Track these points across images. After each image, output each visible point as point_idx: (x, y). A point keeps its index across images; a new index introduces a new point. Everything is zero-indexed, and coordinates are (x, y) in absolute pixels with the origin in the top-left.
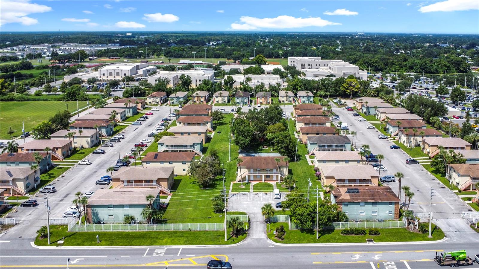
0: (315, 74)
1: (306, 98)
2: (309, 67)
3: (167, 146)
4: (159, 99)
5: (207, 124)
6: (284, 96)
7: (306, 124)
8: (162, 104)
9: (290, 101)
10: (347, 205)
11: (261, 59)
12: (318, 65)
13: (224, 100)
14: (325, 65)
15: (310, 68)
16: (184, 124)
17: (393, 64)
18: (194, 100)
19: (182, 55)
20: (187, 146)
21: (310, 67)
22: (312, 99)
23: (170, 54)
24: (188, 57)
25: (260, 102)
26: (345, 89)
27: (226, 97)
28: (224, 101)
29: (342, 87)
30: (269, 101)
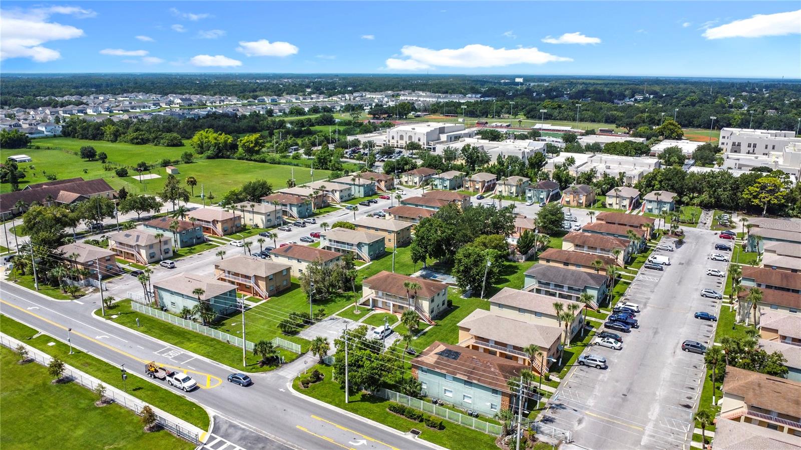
0: (739, 164)
1: (655, 204)
2: (749, 149)
3: (330, 241)
4: (418, 178)
6: (613, 196)
9: (624, 206)
10: (426, 372)
11: (670, 130)
12: (770, 147)
16: (395, 216)
18: (467, 186)
21: (751, 149)
22: (667, 208)
23: (532, 113)
27: (514, 185)
28: (511, 193)
29: (747, 192)
30: (581, 201)
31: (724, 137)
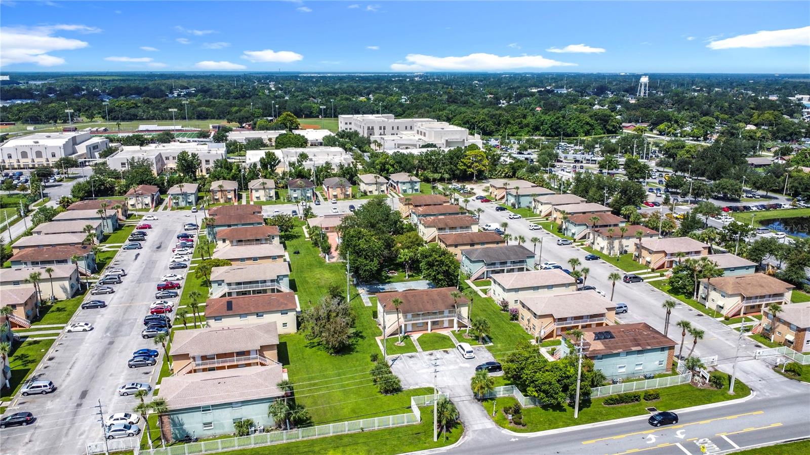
0: (398, 144)
1: (409, 185)
3: (229, 284)
4: (149, 198)
5: (273, 239)
6: (373, 184)
7: (440, 229)
8: (155, 207)
10: (602, 359)
11: (290, 120)
12: (395, 128)
13: (270, 194)
14: (406, 128)
15: (382, 133)
16: (231, 242)
17: (508, 123)
18: (216, 197)
19: (137, 116)
20: (265, 282)
21: (382, 131)
22: (417, 186)
23: (113, 114)
24: (148, 119)
25: (334, 195)
26: (465, 167)
27: (272, 189)
28: (270, 197)
29: (461, 164)
30: (348, 193)
31: (346, 123)
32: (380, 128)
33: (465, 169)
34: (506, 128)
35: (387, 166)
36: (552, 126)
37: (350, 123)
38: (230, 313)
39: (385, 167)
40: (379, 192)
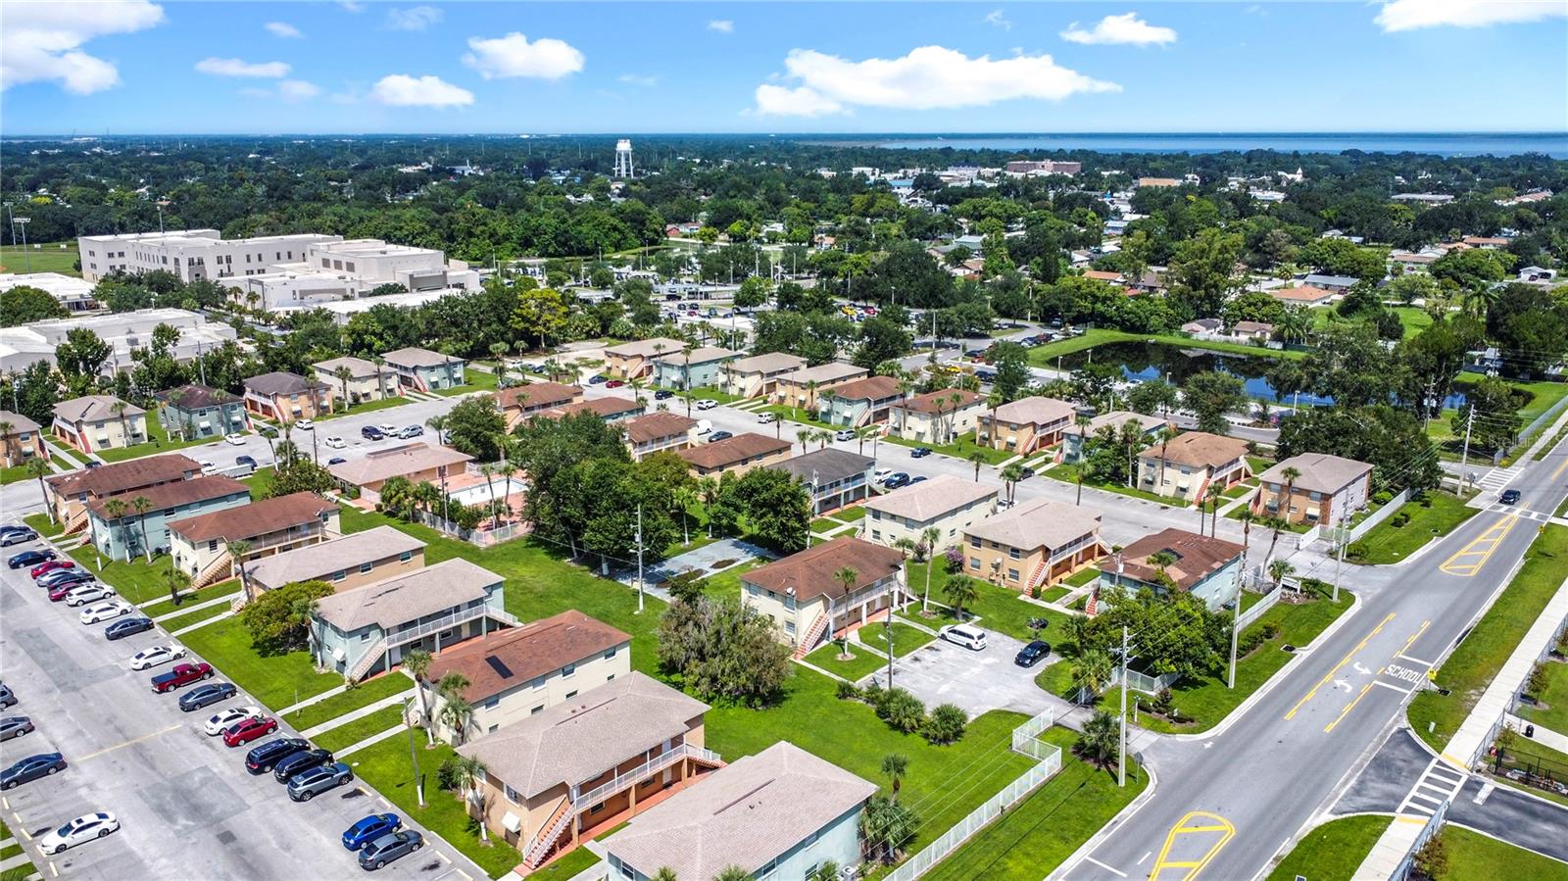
0: (301, 292)
1: (442, 372)
2: (221, 266)
6: (369, 377)
7: (641, 444)
12: (254, 258)
14: (279, 258)
15: (226, 271)
17: (471, 234)
20: (457, 609)
22: (459, 373)
25: (294, 413)
26: (527, 325)
27: (138, 415)
29: (517, 319)
30: (325, 403)
31: (111, 255)
32: (220, 262)
33: (527, 329)
34: (467, 246)
35: (367, 338)
36: (557, 236)
37: (121, 254)
38: (510, 682)
39: (363, 340)
40: (384, 394)
